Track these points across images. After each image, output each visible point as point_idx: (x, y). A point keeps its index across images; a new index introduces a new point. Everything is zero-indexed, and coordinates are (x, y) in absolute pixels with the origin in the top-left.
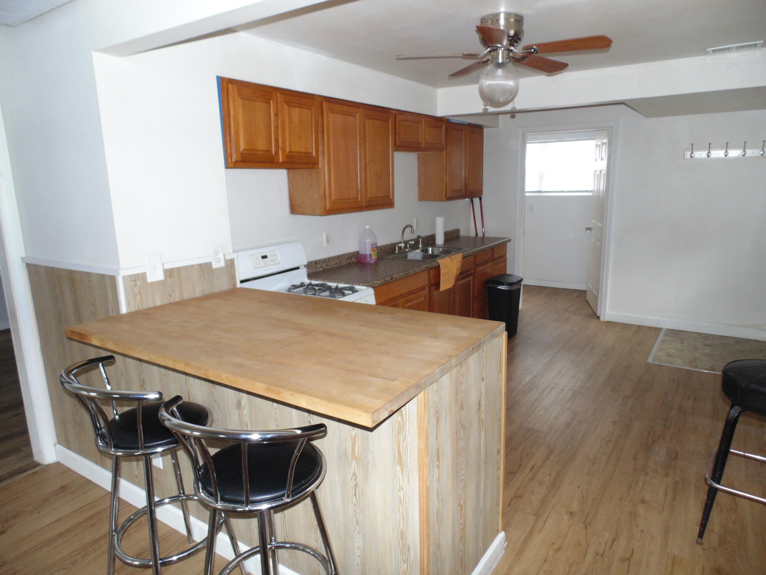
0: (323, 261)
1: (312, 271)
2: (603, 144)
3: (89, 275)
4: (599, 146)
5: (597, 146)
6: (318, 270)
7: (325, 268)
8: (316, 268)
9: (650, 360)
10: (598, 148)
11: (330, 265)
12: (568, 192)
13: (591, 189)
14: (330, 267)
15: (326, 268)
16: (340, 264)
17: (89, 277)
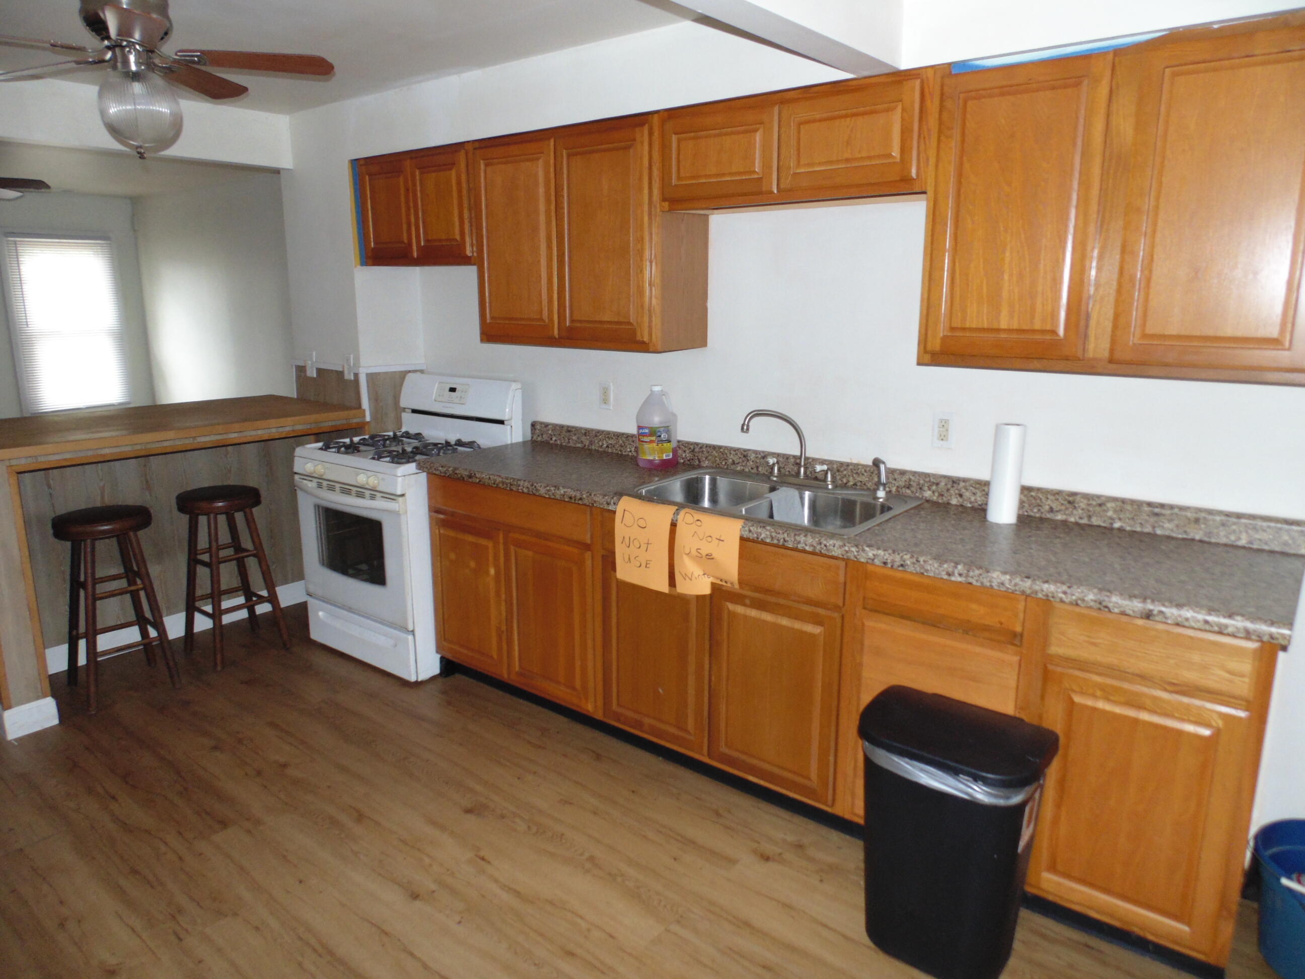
0: (583, 431)
1: (561, 443)
6: (571, 444)
7: (587, 444)
8: (569, 440)
11: (597, 445)
14: (598, 447)
15: (590, 447)
16: (621, 451)
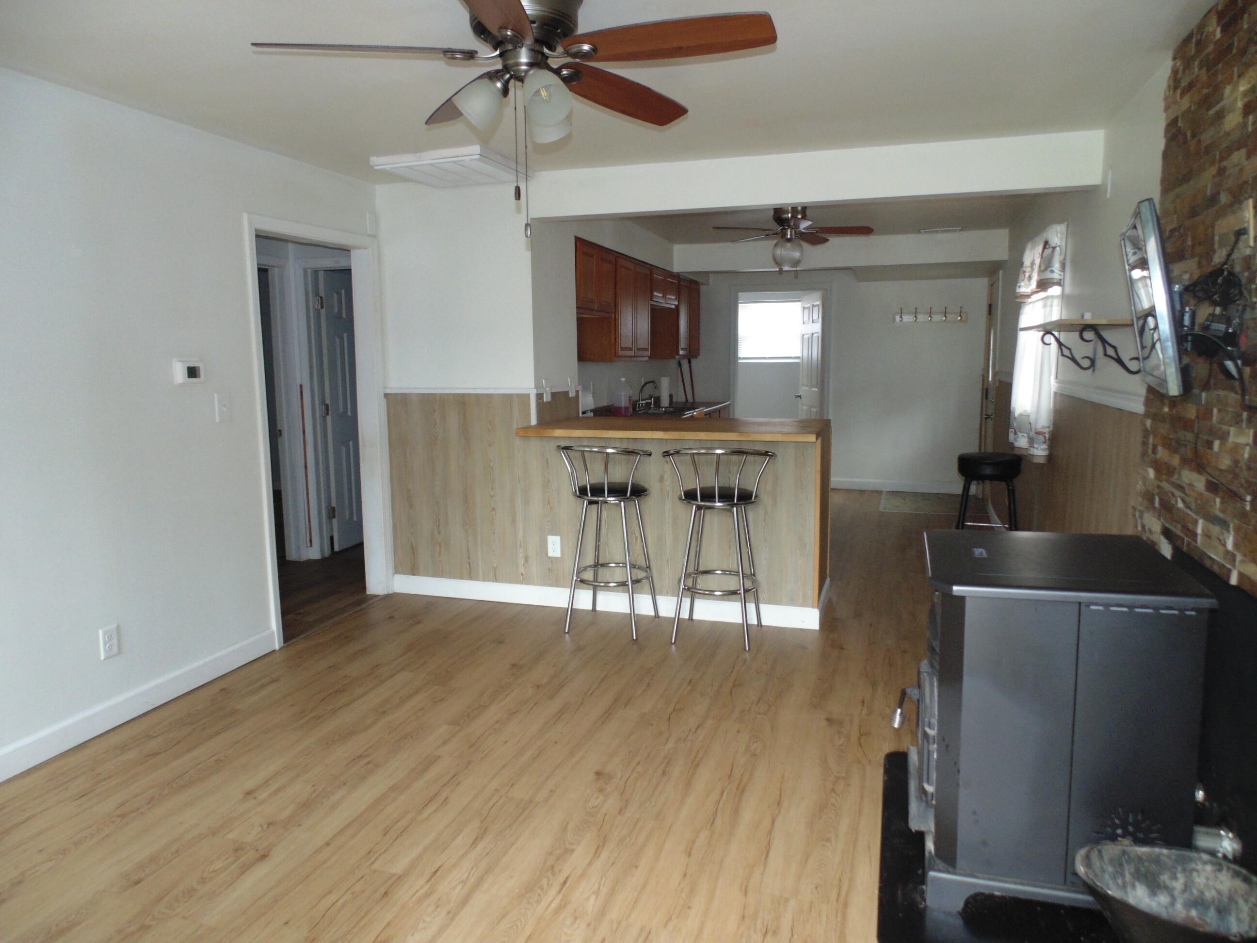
2: (813, 306)
3: (489, 397)
4: (809, 308)
5: (804, 308)
9: (881, 509)
10: (806, 311)
12: (770, 358)
13: (799, 354)
17: (490, 398)
